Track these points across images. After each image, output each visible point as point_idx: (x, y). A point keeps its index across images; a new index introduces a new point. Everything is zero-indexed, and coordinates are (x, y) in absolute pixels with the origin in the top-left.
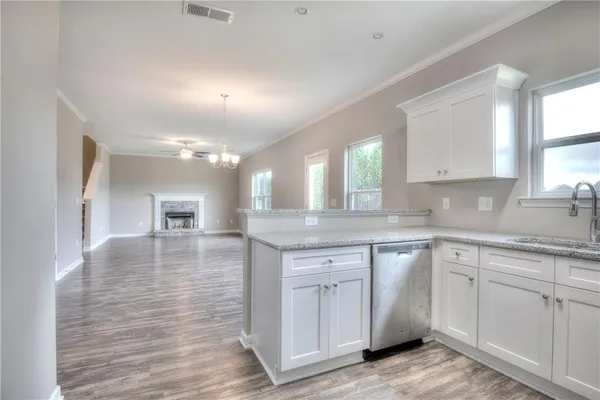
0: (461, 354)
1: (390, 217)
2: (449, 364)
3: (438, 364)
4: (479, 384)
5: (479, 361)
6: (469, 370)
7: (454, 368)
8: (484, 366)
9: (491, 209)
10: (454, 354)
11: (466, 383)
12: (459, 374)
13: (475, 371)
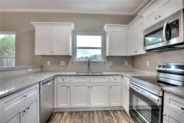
0: (64, 112)
1: (29, 69)
2: (64, 117)
3: (61, 119)
4: (75, 118)
5: (70, 111)
6: (70, 115)
7: (66, 118)
8: (72, 112)
9: (65, 65)
10: (62, 113)
11: (73, 120)
12: (69, 118)
13: (71, 114)
